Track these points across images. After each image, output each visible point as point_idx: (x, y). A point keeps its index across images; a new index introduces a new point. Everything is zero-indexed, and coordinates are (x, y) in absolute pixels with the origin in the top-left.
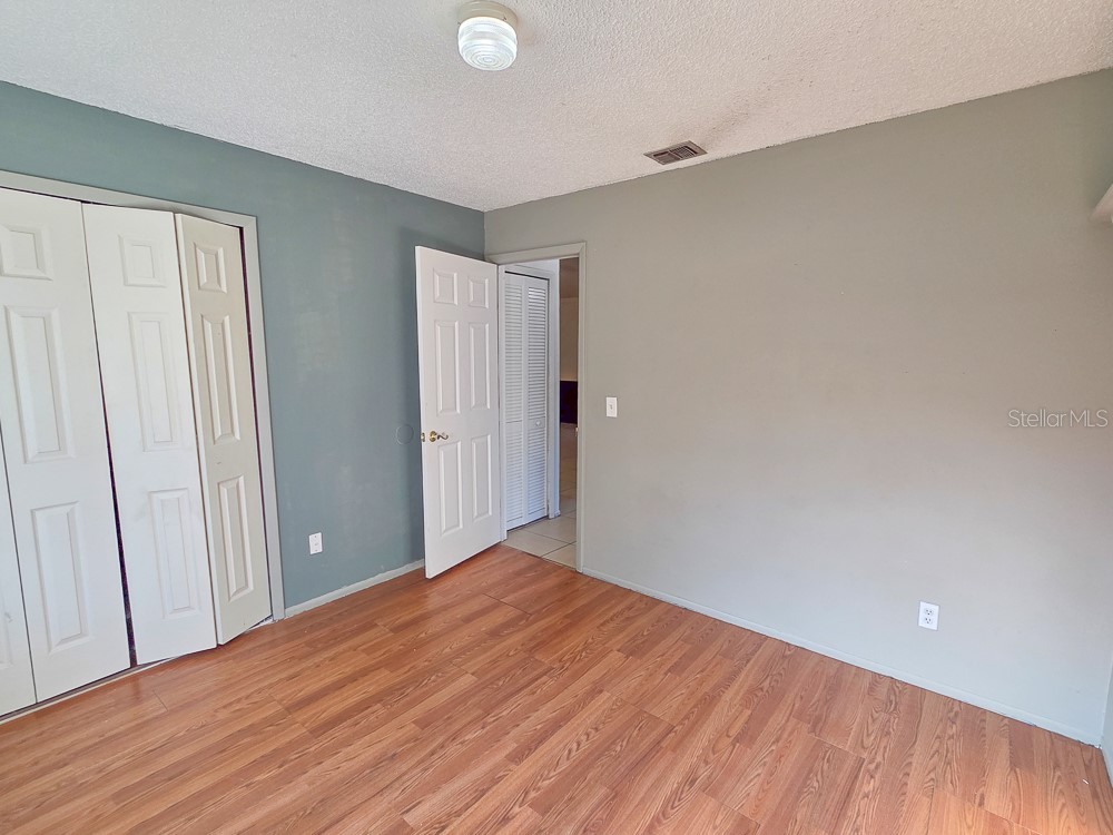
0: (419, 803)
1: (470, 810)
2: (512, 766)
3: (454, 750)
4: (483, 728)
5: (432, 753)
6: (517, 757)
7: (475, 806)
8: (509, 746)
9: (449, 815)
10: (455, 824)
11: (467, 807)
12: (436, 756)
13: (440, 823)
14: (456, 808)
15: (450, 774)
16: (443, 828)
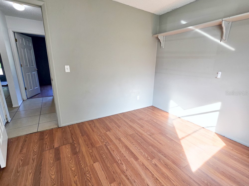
0: (147, 184)
1: (152, 172)
2: (139, 160)
3: (129, 173)
4: (122, 164)
5: (128, 179)
6: (136, 159)
7: (150, 170)
8: (132, 160)
9: (153, 177)
10: (156, 176)
11: (151, 172)
12: (130, 178)
13: (155, 180)
14: (151, 175)
15: (138, 175)
16: (157, 179)
